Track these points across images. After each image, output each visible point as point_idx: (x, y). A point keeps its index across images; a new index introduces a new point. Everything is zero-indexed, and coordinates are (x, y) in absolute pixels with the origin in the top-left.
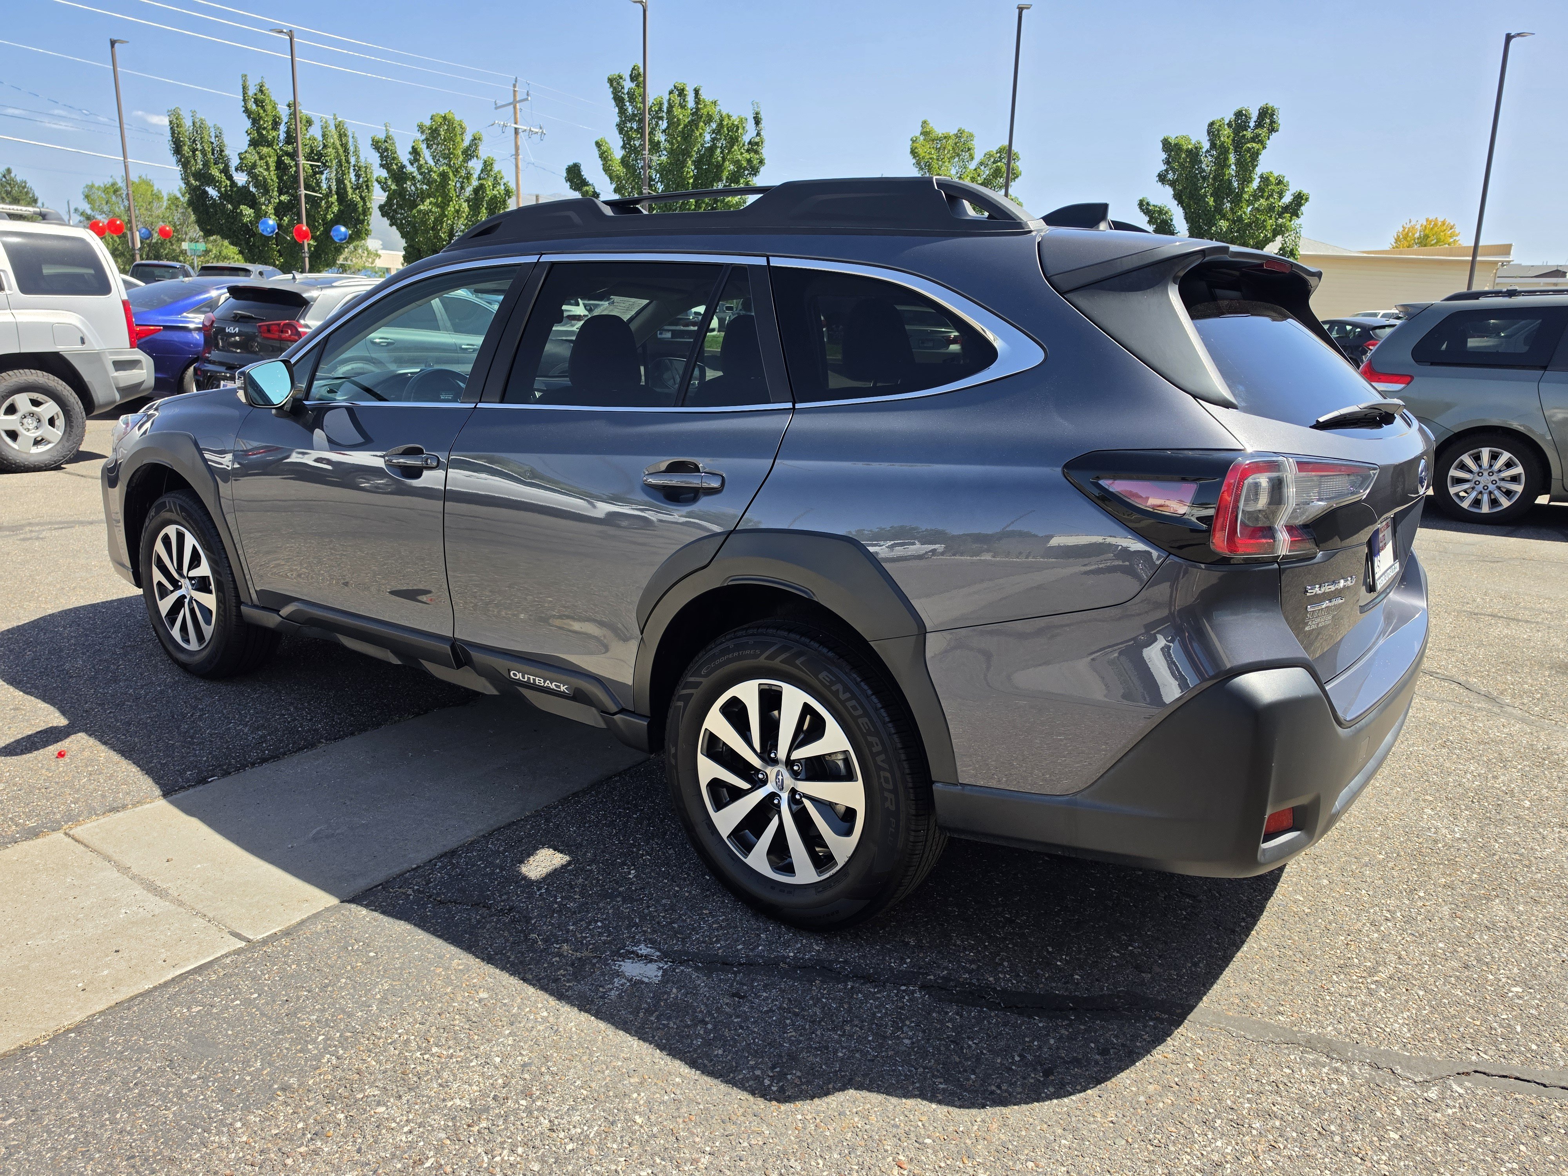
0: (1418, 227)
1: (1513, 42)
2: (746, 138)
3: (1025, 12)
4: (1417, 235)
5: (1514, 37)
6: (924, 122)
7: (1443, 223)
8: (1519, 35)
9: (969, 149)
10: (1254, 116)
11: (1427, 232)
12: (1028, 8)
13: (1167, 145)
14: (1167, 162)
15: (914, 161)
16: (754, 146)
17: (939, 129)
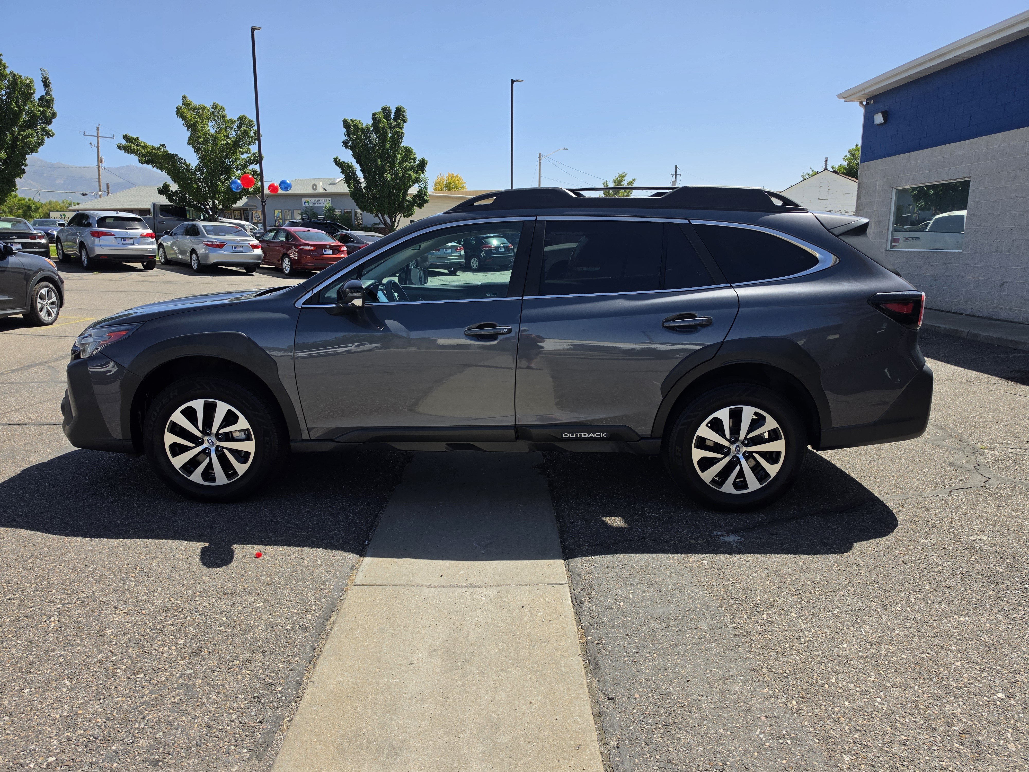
0: (445, 178)
1: (515, 84)
2: (36, 97)
3: (256, 32)
4: (445, 183)
5: (515, 81)
6: (184, 97)
7: (457, 176)
8: (517, 81)
9: (223, 117)
10: (393, 111)
11: (449, 181)
12: (259, 29)
13: (346, 124)
14: (347, 135)
15: (183, 122)
16: (46, 102)
17: (196, 102)
